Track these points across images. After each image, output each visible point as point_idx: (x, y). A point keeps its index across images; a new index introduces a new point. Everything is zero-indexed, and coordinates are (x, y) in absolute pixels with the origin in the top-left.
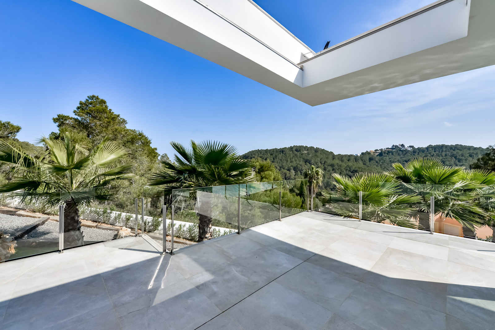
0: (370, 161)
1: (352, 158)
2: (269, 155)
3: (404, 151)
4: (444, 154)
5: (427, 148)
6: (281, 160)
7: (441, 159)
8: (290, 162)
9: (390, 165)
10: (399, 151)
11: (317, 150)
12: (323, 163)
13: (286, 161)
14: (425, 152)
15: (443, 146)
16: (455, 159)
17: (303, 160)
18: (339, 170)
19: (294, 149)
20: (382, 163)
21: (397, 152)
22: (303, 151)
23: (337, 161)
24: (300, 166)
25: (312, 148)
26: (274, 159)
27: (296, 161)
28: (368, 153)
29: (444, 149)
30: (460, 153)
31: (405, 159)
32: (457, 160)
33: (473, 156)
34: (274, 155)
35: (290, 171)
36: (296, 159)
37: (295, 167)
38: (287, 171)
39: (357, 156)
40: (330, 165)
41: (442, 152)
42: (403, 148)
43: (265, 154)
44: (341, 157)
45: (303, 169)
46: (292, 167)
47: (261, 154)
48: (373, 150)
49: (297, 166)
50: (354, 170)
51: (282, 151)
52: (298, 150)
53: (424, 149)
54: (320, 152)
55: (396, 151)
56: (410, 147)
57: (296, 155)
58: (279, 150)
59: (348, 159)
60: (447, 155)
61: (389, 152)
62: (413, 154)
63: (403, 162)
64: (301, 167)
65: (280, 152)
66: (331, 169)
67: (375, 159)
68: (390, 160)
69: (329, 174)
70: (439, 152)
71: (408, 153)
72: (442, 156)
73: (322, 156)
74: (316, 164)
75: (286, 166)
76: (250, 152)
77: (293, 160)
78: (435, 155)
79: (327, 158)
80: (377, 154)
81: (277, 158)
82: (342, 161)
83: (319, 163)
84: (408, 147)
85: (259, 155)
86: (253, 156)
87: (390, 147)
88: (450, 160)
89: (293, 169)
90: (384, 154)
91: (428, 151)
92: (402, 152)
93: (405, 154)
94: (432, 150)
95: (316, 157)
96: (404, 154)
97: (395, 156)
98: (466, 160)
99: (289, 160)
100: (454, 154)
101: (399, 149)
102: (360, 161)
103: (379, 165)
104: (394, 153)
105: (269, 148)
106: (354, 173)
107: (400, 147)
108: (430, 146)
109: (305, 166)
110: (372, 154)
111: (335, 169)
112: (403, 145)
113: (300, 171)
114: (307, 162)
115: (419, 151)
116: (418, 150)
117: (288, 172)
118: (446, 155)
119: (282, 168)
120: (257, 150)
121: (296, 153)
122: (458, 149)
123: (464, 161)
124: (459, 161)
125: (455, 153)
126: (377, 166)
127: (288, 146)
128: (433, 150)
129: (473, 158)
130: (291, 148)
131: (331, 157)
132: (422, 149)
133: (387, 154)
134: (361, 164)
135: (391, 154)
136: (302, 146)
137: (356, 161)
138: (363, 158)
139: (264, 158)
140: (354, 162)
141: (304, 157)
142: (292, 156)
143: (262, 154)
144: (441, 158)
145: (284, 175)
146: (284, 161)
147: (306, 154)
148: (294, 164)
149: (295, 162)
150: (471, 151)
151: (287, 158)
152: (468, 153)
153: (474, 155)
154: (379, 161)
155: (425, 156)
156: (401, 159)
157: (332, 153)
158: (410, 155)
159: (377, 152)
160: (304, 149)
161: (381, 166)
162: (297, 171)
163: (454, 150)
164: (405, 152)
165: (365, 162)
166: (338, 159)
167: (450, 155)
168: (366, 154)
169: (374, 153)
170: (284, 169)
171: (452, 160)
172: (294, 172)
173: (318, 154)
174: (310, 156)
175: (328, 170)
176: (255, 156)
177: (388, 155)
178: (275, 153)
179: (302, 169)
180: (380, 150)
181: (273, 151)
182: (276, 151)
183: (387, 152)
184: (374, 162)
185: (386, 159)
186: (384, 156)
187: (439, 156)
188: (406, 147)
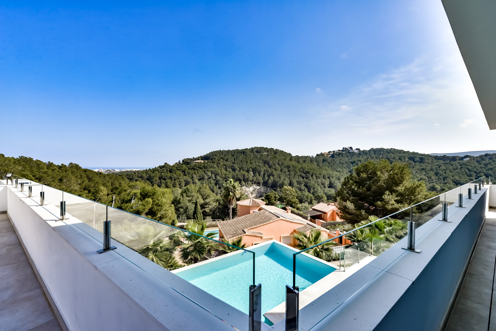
0: (323, 162)
1: (308, 159)
2: (230, 156)
3: (352, 153)
5: (370, 151)
6: (241, 161)
8: (250, 163)
10: (348, 153)
11: (276, 152)
12: (281, 164)
13: (246, 163)
15: (381, 150)
17: (262, 161)
18: (294, 171)
19: (255, 151)
20: (333, 164)
21: (346, 154)
22: (263, 153)
23: (294, 163)
24: (259, 167)
25: (272, 149)
26: (235, 160)
27: (255, 162)
28: (322, 154)
29: (382, 152)
33: (402, 159)
34: (235, 156)
35: (248, 172)
36: (256, 160)
37: (254, 169)
38: (245, 172)
39: (313, 157)
40: (287, 167)
41: (380, 155)
42: (351, 151)
43: (226, 155)
44: (298, 158)
45: (262, 171)
46: (251, 169)
47: (222, 154)
48: (327, 152)
49: (256, 167)
50: (306, 172)
51: (243, 152)
52: (259, 151)
53: (367, 152)
54: (278, 154)
56: (357, 149)
57: (256, 157)
58: (240, 151)
59: (304, 160)
61: (339, 154)
62: (358, 156)
64: (259, 169)
65: (241, 152)
66: (287, 170)
67: (328, 160)
68: (340, 161)
69: (285, 175)
70: (378, 155)
71: (355, 155)
72: (379, 159)
73: (280, 157)
74: (274, 165)
75: (245, 168)
76: (212, 152)
77: (253, 161)
78: (374, 157)
79: (285, 159)
80: (330, 155)
81: (238, 159)
82: (298, 162)
83: (277, 164)
85: (220, 155)
86: (214, 157)
87: (341, 149)
89: (251, 171)
90: (335, 156)
91: (369, 154)
92: (350, 154)
93: (353, 156)
94: (373, 152)
95: (274, 158)
96: (351, 156)
97: (344, 158)
99: (249, 161)
101: (348, 151)
102: (315, 163)
103: (330, 166)
104: (344, 155)
105: (231, 149)
106: (306, 174)
107: (349, 149)
108: (372, 150)
109: (264, 167)
110: (326, 155)
111: (291, 170)
112: (351, 148)
113: (258, 173)
114: (266, 164)
116: (363, 153)
117: (247, 173)
119: (241, 169)
120: (219, 151)
121: (256, 154)
122: (391, 153)
125: (389, 156)
126: (328, 167)
127: (249, 147)
130: (252, 150)
131: (289, 158)
133: (338, 156)
134: (315, 165)
135: (341, 155)
136: (263, 148)
137: (311, 163)
138: (318, 160)
139: (225, 160)
140: (309, 163)
141: (264, 158)
142: (252, 157)
143: (224, 155)
145: (243, 176)
146: (244, 162)
147: (266, 156)
148: (254, 165)
149: (254, 164)
150: (401, 155)
151: (247, 159)
152: (398, 156)
153: (403, 158)
154: (330, 163)
157: (290, 154)
158: (356, 157)
159: (330, 153)
160: (264, 151)
161: (332, 167)
162: (255, 172)
163: (389, 153)
164: (352, 154)
165: (319, 163)
166: (295, 160)
167: (385, 157)
168: (320, 156)
169: (328, 154)
170: (243, 170)
172: (253, 173)
173: (277, 156)
174: (270, 157)
175: (284, 171)
176: (216, 157)
177: (338, 157)
178: (236, 154)
179: (260, 170)
180: (333, 152)
181: (235, 152)
182: (238, 152)
184: (326, 163)
185: (336, 160)
186: (335, 158)
187: (377, 159)
188: (354, 149)
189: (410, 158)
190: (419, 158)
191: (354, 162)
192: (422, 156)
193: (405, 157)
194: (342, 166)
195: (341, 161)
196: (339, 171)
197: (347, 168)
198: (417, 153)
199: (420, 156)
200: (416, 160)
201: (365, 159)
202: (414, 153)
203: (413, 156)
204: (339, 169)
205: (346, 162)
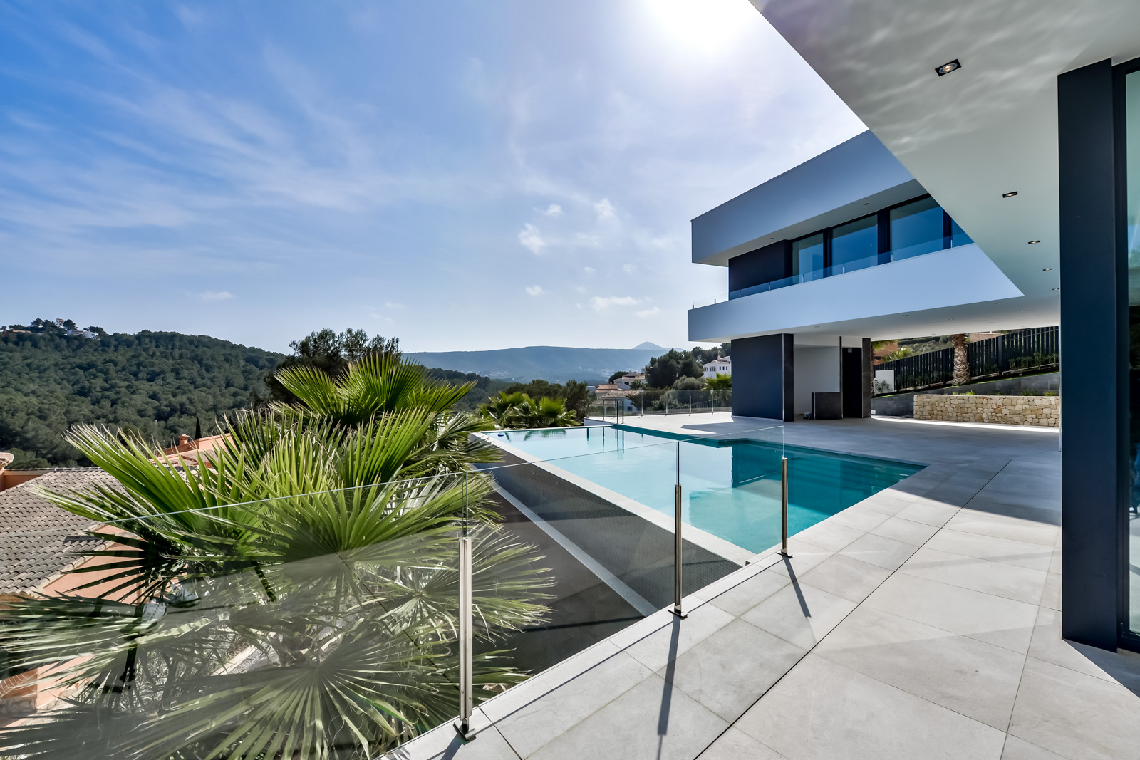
3: (75, 338)
4: (177, 352)
7: (172, 365)
9: (26, 376)
10: (57, 339)
14: (134, 347)
15: (173, 337)
16: (199, 366)
21: (52, 340)
29: (177, 344)
30: (209, 352)
31: (77, 361)
32: (204, 368)
33: (231, 360)
41: (172, 349)
42: (70, 332)
53: (132, 339)
55: (48, 336)
56: (92, 329)
60: (184, 357)
61: (21, 338)
62: (102, 350)
63: (74, 368)
68: (29, 361)
70: (167, 348)
71: (86, 347)
72: (174, 359)
78: (158, 354)
84: (85, 329)
87: (27, 324)
88: (190, 367)
91: (140, 345)
92: (68, 342)
93: (79, 347)
94: (151, 342)
96: (74, 347)
97: (44, 351)
98: (219, 368)
100: (196, 355)
101: (56, 332)
104: (42, 343)
107: (62, 327)
108: (144, 335)
112: (69, 324)
115: (117, 343)
116: (116, 340)
118: (181, 356)
122: (204, 346)
123: (216, 370)
124: (208, 370)
125: (199, 353)
128: (154, 344)
129: (231, 365)
132: (125, 338)
133: (16, 344)
135: (28, 344)
144: (171, 362)
150: (228, 351)
152: (222, 355)
153: (233, 359)
155: (133, 356)
156: (65, 361)
158: (91, 350)
163: (197, 347)
164: (77, 343)
167: (189, 356)
171: (194, 367)
177: (18, 349)
183: (14, 339)
185: (9, 358)
187: (166, 357)
188: (80, 328)
189: (248, 360)
190: (267, 360)
191: (91, 365)
192: (271, 357)
193: (237, 356)
194: (40, 377)
195: (36, 362)
196: (33, 392)
197: (65, 382)
198: (260, 350)
199: (267, 355)
200: (261, 363)
201: (128, 357)
202: (252, 350)
203: (254, 355)
204: (32, 387)
205: (56, 365)
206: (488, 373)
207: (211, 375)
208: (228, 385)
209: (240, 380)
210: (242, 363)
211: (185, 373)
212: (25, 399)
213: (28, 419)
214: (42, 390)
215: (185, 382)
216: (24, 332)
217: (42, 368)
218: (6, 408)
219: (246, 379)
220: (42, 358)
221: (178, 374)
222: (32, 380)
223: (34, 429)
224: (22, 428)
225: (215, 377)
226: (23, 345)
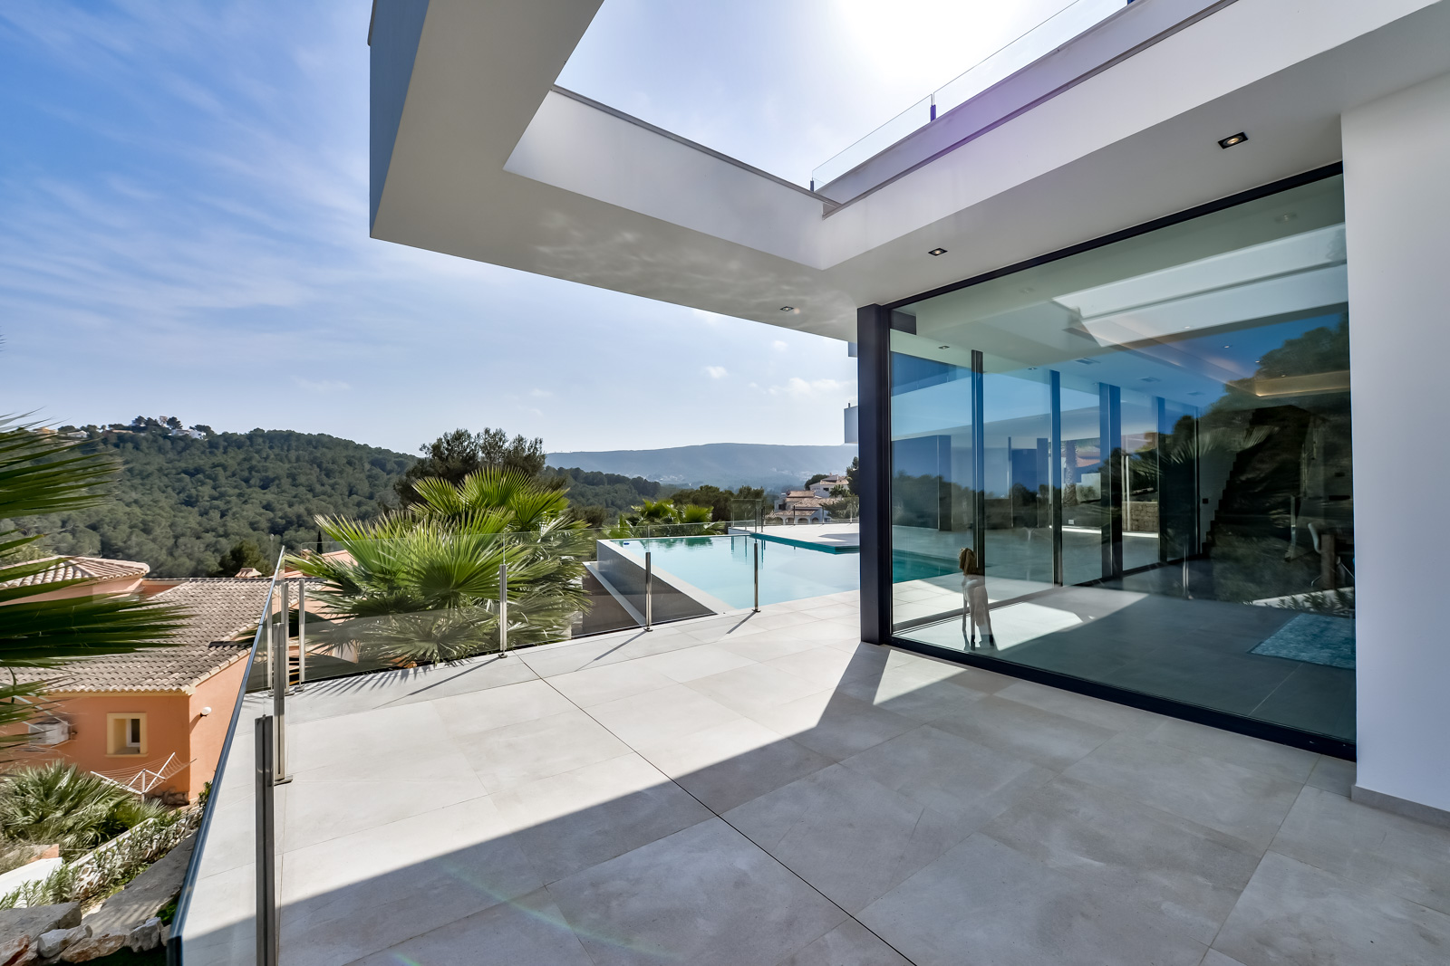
3: (181, 439)
4: (293, 455)
7: (288, 469)
9: (128, 483)
10: (161, 439)
14: (246, 448)
15: (289, 436)
16: (318, 470)
21: (155, 441)
29: (294, 444)
30: (330, 454)
31: (183, 465)
32: (323, 473)
33: (355, 464)
41: (288, 450)
42: (175, 431)
53: (243, 439)
55: (151, 437)
56: (199, 428)
60: (302, 459)
61: (121, 439)
62: (210, 452)
63: (179, 474)
68: (130, 466)
70: (282, 450)
71: (192, 448)
72: (290, 462)
78: (272, 456)
84: (191, 428)
87: (128, 422)
88: (308, 471)
90: (101, 446)
91: (251, 445)
92: (172, 443)
93: (184, 449)
94: (264, 442)
96: (179, 449)
97: (146, 454)
98: (341, 472)
100: (315, 458)
101: (159, 432)
104: (144, 445)
107: (166, 426)
108: (257, 433)
112: (173, 422)
115: (226, 444)
116: (225, 440)
118: (298, 459)
122: (323, 447)
123: (337, 474)
124: (328, 476)
125: (318, 455)
128: (267, 445)
129: (355, 469)
132: (235, 438)
133: (117, 446)
135: (130, 445)
144: (287, 466)
150: (350, 453)
152: (345, 457)
153: (357, 462)
155: (245, 459)
156: (170, 465)
158: (198, 453)
159: (71, 434)
163: (315, 448)
164: (182, 444)
167: (307, 458)
169: (58, 438)
171: (313, 472)
177: (119, 452)
180: (83, 428)
183: (114, 440)
187: (281, 461)
188: (185, 427)
189: (374, 463)
190: (396, 463)
191: (198, 471)
192: (400, 459)
193: (361, 459)
194: (142, 485)
195: (138, 466)
196: (136, 502)
197: (169, 490)
198: (388, 451)
199: (395, 457)
200: (388, 467)
201: (238, 460)
202: (379, 450)
203: (381, 457)
204: (134, 495)
205: (160, 470)
206: (659, 476)
207: (332, 481)
208: (351, 494)
209: (364, 487)
210: (367, 466)
211: (302, 479)
212: (128, 509)
213: (131, 533)
214: (146, 499)
215: (302, 490)
216: (124, 432)
217: (145, 474)
218: (107, 520)
219: (372, 485)
220: (145, 462)
221: (294, 479)
222: (134, 488)
223: (138, 544)
224: (125, 542)
225: (336, 483)
226: (124, 447)
